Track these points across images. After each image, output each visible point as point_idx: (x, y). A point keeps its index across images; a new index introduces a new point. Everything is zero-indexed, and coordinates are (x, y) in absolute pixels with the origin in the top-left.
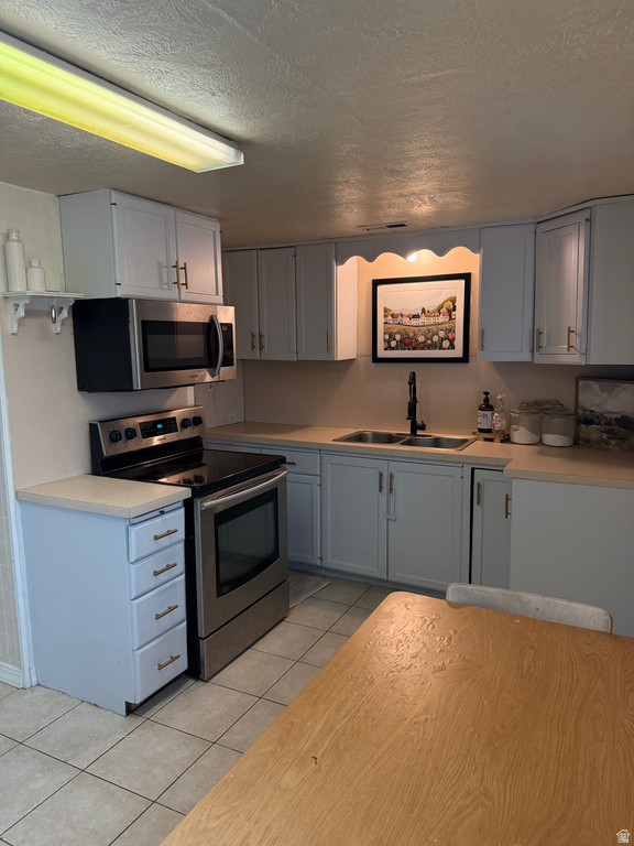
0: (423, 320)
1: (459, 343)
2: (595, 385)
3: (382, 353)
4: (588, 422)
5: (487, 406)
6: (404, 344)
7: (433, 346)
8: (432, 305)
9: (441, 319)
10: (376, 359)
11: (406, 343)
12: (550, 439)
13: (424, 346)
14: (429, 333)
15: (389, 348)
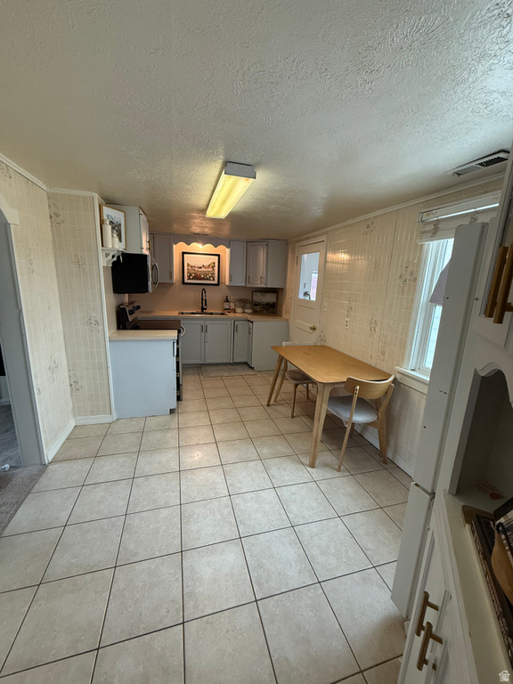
0: (203, 269)
1: (216, 278)
2: (259, 294)
3: (186, 281)
4: (256, 305)
5: (227, 301)
6: (195, 278)
7: (207, 279)
8: (207, 264)
9: (210, 270)
10: (184, 283)
11: (196, 277)
12: (247, 311)
13: (203, 279)
14: (206, 274)
15: (189, 279)
